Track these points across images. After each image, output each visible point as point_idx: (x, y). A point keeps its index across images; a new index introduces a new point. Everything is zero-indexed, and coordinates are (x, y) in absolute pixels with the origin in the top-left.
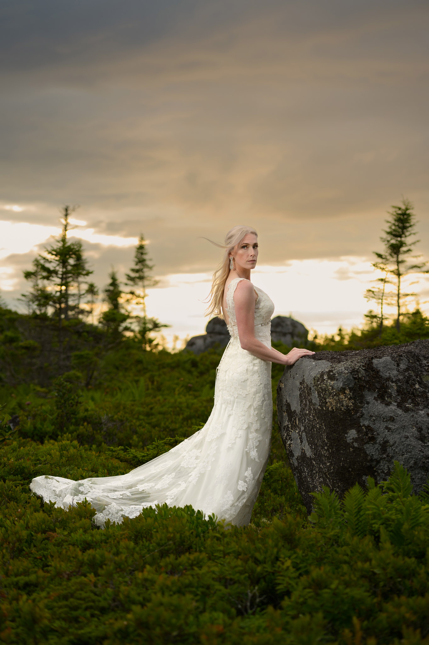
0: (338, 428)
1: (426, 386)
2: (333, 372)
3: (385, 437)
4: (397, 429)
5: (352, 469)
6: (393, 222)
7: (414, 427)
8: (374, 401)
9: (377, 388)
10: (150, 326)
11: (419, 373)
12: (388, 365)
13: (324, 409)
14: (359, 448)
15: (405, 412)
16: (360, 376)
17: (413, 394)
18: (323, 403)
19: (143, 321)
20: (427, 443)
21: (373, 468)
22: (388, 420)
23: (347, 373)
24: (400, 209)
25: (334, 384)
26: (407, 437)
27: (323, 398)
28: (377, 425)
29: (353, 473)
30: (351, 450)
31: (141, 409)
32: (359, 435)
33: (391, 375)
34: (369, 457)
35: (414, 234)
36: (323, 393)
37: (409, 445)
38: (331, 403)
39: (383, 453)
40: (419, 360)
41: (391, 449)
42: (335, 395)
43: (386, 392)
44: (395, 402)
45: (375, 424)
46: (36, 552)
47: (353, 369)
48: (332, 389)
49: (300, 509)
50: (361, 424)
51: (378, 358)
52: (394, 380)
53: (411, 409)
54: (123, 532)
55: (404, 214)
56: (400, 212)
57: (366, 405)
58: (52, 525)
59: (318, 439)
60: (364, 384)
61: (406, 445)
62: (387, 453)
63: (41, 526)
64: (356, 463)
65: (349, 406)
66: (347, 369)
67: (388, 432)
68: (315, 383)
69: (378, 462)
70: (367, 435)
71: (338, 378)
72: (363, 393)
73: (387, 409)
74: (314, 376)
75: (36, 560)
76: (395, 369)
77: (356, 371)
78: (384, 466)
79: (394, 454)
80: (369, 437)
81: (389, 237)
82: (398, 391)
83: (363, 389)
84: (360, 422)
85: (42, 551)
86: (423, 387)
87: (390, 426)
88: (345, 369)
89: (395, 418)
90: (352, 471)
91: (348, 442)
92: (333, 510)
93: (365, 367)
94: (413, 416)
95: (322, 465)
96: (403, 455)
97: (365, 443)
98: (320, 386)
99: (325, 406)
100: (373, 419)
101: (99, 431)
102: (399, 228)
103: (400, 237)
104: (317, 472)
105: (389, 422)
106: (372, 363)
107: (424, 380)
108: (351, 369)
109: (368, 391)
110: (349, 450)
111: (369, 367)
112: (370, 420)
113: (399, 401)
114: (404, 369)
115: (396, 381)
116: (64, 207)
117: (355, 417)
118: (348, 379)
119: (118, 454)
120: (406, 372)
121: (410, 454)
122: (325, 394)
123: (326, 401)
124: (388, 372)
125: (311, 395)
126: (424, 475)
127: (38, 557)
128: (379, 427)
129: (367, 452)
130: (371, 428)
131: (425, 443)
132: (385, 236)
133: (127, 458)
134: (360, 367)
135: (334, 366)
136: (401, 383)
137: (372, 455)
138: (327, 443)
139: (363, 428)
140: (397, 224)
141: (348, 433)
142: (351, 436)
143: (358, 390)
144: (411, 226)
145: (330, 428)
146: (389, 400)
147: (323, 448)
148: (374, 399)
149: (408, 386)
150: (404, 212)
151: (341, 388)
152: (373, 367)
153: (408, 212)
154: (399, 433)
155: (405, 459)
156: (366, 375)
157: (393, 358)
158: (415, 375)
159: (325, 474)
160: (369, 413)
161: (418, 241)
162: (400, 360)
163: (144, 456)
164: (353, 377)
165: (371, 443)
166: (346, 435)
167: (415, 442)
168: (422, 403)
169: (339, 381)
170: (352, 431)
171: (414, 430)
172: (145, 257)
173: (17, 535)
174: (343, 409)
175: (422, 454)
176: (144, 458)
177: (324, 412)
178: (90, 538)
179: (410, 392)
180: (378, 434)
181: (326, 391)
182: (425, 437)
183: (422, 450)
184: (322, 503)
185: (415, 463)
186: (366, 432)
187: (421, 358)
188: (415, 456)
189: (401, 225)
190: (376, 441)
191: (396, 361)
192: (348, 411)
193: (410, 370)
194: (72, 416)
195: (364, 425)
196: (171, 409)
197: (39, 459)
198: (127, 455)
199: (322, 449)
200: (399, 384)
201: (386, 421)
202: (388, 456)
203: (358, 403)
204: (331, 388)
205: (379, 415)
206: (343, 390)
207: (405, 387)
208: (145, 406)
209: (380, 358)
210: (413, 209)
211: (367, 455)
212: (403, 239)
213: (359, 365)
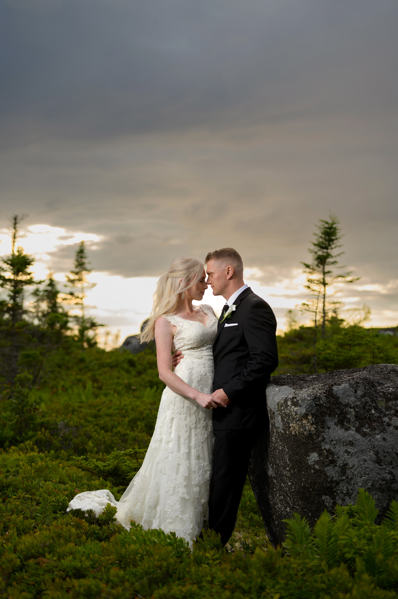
0: (300, 451)
1: (381, 411)
2: (296, 399)
3: (345, 460)
4: (356, 453)
5: (313, 489)
6: (320, 235)
7: (372, 451)
8: (334, 426)
9: (337, 414)
10: (88, 325)
11: (375, 399)
12: (346, 392)
13: (288, 433)
14: (320, 470)
15: (363, 437)
16: (321, 402)
17: (369, 418)
18: (286, 427)
19: (81, 320)
20: (383, 466)
21: (333, 488)
22: (348, 445)
23: (310, 400)
24: (327, 223)
25: (297, 410)
26: (365, 461)
27: (286, 422)
28: (338, 448)
29: (314, 493)
30: (313, 471)
31: (89, 411)
32: (321, 458)
33: (350, 401)
34: (329, 479)
35: (340, 246)
36: (286, 418)
37: (366, 468)
38: (294, 428)
39: (343, 475)
40: (374, 386)
41: (350, 471)
42: (298, 421)
43: (345, 417)
44: (354, 427)
45: (335, 448)
46: (28, 578)
47: (315, 396)
48: (295, 415)
49: (252, 517)
50: (323, 448)
51: (337, 385)
52: (352, 406)
53: (368, 433)
54: (109, 557)
55: (330, 228)
56: (327, 226)
57: (327, 430)
58: (40, 550)
59: (280, 460)
60: (325, 410)
61: (364, 468)
62: (346, 476)
63: (31, 551)
64: (317, 484)
65: (311, 431)
66: (309, 396)
67: (348, 455)
68: (278, 408)
69: (338, 483)
70: (328, 458)
71: (301, 404)
72: (325, 418)
73: (346, 434)
74: (277, 401)
75: (29, 586)
76: (353, 396)
77: (318, 398)
78: (343, 487)
79: (353, 476)
80: (330, 460)
81: (316, 249)
82: (356, 416)
83: (325, 415)
84: (322, 446)
85: (35, 577)
86: (378, 412)
87: (349, 450)
88: (308, 396)
89: (354, 442)
90: (312, 491)
91: (309, 464)
92: (303, 536)
93: (326, 394)
94: (370, 440)
95: (284, 484)
96: (361, 477)
97: (326, 466)
98: (283, 411)
99: (289, 430)
100: (334, 443)
101: (56, 437)
102: (326, 240)
103: (326, 248)
104: (277, 490)
105: (348, 446)
106: (332, 390)
107: (379, 405)
108: (313, 396)
109: (329, 416)
110: (311, 471)
111: (330, 393)
112: (330, 444)
113: (357, 426)
114: (361, 395)
115: (354, 407)
116: (13, 216)
117: (316, 441)
118: (311, 406)
119: (81, 464)
120: (363, 398)
121: (368, 476)
122: (288, 419)
123: (289, 426)
124: (346, 399)
125: (275, 419)
126: (380, 496)
127: (31, 583)
128: (340, 450)
129: (328, 474)
130: (332, 451)
131: (381, 466)
132: (313, 248)
133: (89, 468)
134: (321, 394)
135: (297, 392)
136: (358, 408)
137: (333, 476)
138: (289, 465)
139: (324, 451)
140: (323, 236)
141: (310, 455)
142: (312, 458)
143: (320, 416)
144: (336, 239)
145: (293, 450)
146: (348, 425)
147: (285, 468)
148: (334, 424)
149: (365, 411)
150: (330, 226)
151: (304, 414)
152: (333, 394)
153: (334, 226)
154: (358, 457)
155: (363, 481)
156: (327, 401)
157: (351, 385)
158: (370, 401)
159: (286, 492)
160: (329, 437)
161: (343, 253)
162: (357, 386)
163: (105, 466)
164: (315, 404)
165: (332, 466)
166: (308, 458)
167: (372, 465)
168: (378, 428)
169: (302, 407)
170: (313, 454)
171: (371, 453)
172: (84, 260)
173: (12, 563)
174: (305, 434)
175: (379, 476)
176: (105, 468)
177: (287, 436)
178: (79, 565)
179: (367, 417)
180: (338, 458)
181: (289, 416)
182: (381, 460)
183: (378, 472)
184: (294, 529)
185: (373, 485)
186: (327, 455)
187: (376, 384)
188: (372, 478)
189: (327, 238)
190: (336, 464)
191: (354, 388)
192: (310, 435)
193: (367, 396)
194: (30, 421)
195: (325, 448)
196: (117, 411)
197: (8, 469)
198: (89, 465)
199: (283, 469)
200: (357, 410)
201: (346, 445)
202: (347, 478)
203: (319, 428)
204: (294, 413)
205: (339, 439)
206: (305, 416)
207: (362, 412)
208: (92, 408)
209: (339, 385)
210: (339, 223)
211: (328, 477)
212: (329, 251)
213: (320, 391)
